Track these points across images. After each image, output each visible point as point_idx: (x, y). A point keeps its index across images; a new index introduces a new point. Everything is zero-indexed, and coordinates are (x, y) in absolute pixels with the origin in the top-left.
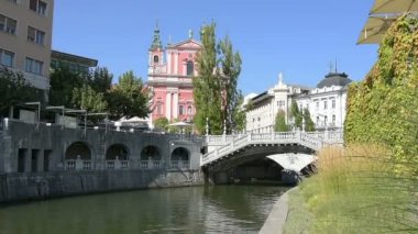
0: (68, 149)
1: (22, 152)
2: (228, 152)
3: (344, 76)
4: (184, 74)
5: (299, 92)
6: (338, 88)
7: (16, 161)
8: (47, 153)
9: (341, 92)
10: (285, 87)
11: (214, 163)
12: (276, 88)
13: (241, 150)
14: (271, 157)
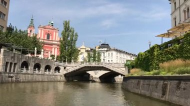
0: (22, 64)
1: (7, 63)
2: (76, 69)
3: (108, 45)
4: (46, 39)
5: (90, 49)
6: (106, 49)
7: (5, 67)
8: (15, 64)
9: (107, 51)
10: (85, 47)
11: (70, 73)
12: (81, 47)
13: (81, 68)
14: (88, 72)
